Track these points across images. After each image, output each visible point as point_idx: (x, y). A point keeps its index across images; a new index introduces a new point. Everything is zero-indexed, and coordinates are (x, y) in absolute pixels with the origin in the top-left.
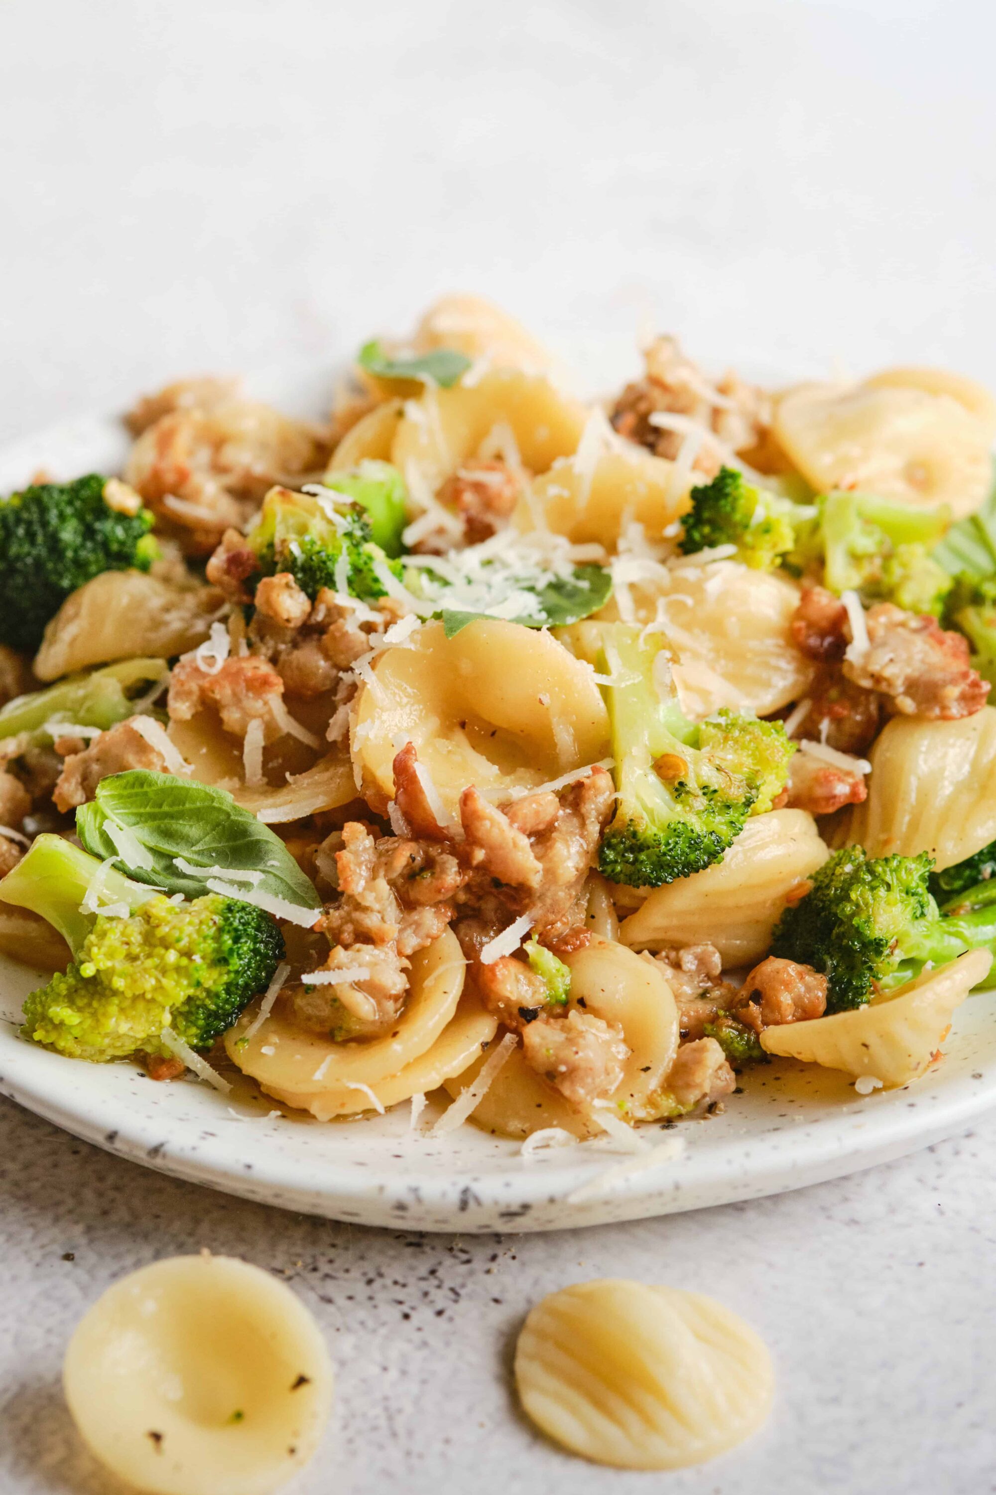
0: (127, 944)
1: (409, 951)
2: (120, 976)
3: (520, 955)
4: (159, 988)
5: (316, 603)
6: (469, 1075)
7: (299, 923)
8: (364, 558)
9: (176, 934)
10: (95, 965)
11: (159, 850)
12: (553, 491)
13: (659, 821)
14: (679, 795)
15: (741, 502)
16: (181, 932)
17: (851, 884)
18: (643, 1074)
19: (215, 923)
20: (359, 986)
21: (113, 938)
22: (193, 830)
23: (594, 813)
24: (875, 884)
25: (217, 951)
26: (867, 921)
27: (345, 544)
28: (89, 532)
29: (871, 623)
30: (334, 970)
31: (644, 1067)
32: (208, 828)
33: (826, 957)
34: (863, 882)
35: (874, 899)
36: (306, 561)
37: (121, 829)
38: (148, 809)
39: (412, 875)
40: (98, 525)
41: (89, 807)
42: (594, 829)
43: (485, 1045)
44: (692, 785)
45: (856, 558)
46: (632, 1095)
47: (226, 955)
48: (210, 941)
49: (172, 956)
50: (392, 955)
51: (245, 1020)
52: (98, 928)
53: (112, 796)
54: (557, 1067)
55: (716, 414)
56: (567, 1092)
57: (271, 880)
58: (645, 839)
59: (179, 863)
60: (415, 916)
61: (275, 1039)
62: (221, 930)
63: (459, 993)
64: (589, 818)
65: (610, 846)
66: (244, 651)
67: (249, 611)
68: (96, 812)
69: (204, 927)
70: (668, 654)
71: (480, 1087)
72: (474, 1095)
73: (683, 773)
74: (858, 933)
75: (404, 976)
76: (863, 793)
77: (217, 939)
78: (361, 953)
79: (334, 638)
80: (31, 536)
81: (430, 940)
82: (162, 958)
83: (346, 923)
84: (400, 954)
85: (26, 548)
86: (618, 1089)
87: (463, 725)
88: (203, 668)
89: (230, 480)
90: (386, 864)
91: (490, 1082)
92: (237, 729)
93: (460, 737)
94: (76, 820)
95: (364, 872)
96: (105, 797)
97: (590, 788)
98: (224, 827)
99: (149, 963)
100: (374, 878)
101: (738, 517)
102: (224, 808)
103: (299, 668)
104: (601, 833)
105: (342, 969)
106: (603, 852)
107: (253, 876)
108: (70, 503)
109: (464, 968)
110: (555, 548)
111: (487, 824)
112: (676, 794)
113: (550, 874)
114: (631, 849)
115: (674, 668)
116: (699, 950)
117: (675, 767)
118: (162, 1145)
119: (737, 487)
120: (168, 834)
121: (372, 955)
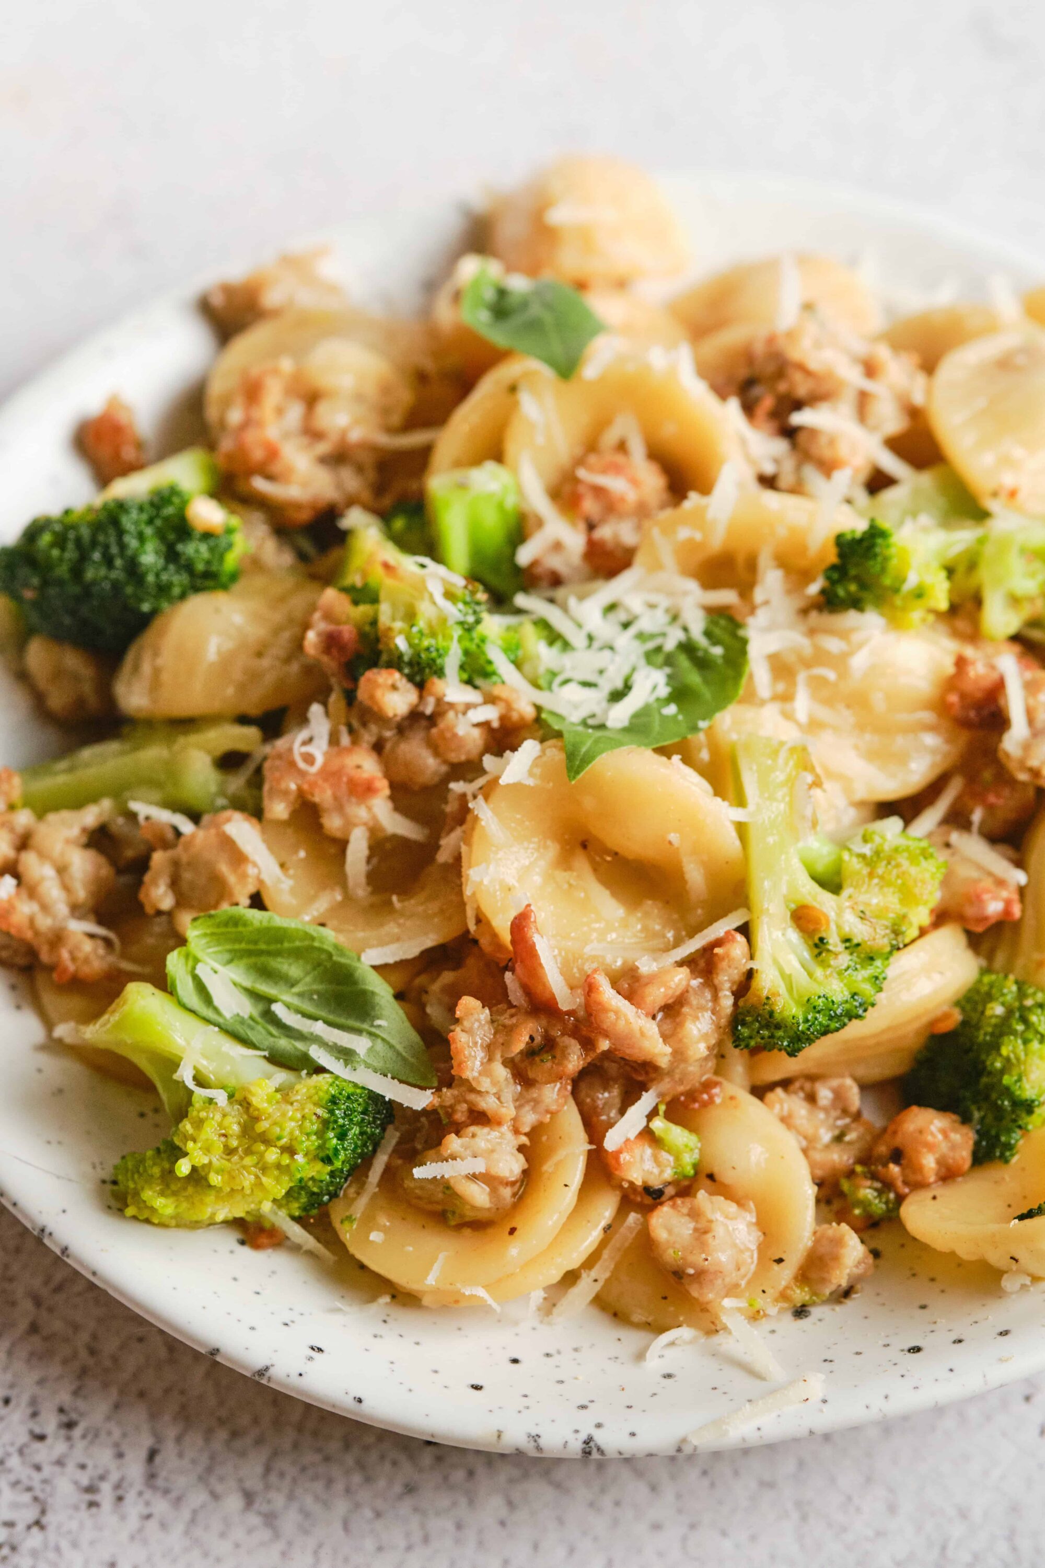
0: (225, 1135)
1: (527, 1129)
2: (217, 1173)
3: (648, 1134)
4: (259, 1184)
5: (424, 693)
6: (591, 1261)
7: (410, 1106)
8: (477, 641)
9: (277, 1130)
10: (190, 1160)
11: (256, 991)
12: (684, 533)
13: (797, 991)
14: (820, 954)
15: (894, 563)
16: (282, 1129)
17: (1002, 1035)
18: (776, 1267)
19: (318, 1117)
20: (474, 1177)
21: (209, 1132)
22: (294, 970)
23: (727, 985)
24: (1030, 1035)
25: (321, 1147)
26: (1019, 1080)
27: (457, 632)
28: (171, 555)
29: (1031, 702)
30: (447, 1161)
31: (777, 1258)
32: (309, 967)
33: (973, 1108)
34: (1014, 1033)
35: (1026, 1055)
36: (413, 655)
37: (216, 972)
38: (243, 946)
39: (531, 1053)
40: (180, 547)
41: (179, 953)
42: (727, 1002)
43: (607, 1229)
44: (834, 942)
45: (1014, 601)
46: (764, 1292)
47: (331, 1153)
48: (314, 1138)
49: (272, 1155)
50: (509, 1136)
51: (352, 1191)
52: (193, 1113)
53: (205, 935)
54: (686, 1269)
55: (863, 400)
56: (695, 1293)
57: (379, 1045)
58: (783, 1019)
59: (277, 1008)
60: (534, 1093)
61: (384, 1221)
62: (326, 1124)
63: (580, 1182)
64: (721, 990)
65: (744, 1024)
66: (345, 740)
67: (350, 697)
68: (187, 956)
69: (307, 1124)
70: (809, 779)
71: (601, 1272)
72: (596, 1281)
73: (823, 928)
74: (1007, 1092)
75: (521, 1157)
76: (1017, 911)
77: (320, 1134)
78: (477, 1139)
79: (442, 734)
80: (108, 561)
81: (549, 1116)
82: (261, 1155)
83: (459, 1102)
84: (516, 1131)
85: (103, 572)
86: (749, 1283)
87: (584, 846)
88: (302, 765)
89: (323, 448)
90: (503, 1044)
91: (612, 1266)
92: (338, 835)
93: (581, 863)
94: (167, 971)
95: (480, 1054)
96: (198, 936)
97: (723, 959)
98: (325, 967)
99: (249, 1161)
100: (491, 1060)
101: (887, 581)
102: (325, 947)
103: (407, 765)
104: (735, 1004)
105: (456, 1160)
106: (736, 1028)
107: (360, 1044)
108: (150, 522)
109: (586, 1153)
110: (685, 593)
111: (612, 1016)
112: (816, 951)
113: (679, 1055)
114: (767, 1026)
115: (817, 792)
116: (835, 1083)
117: (817, 922)
118: (267, 1369)
119: (888, 546)
120: (266, 973)
121: (488, 1140)
